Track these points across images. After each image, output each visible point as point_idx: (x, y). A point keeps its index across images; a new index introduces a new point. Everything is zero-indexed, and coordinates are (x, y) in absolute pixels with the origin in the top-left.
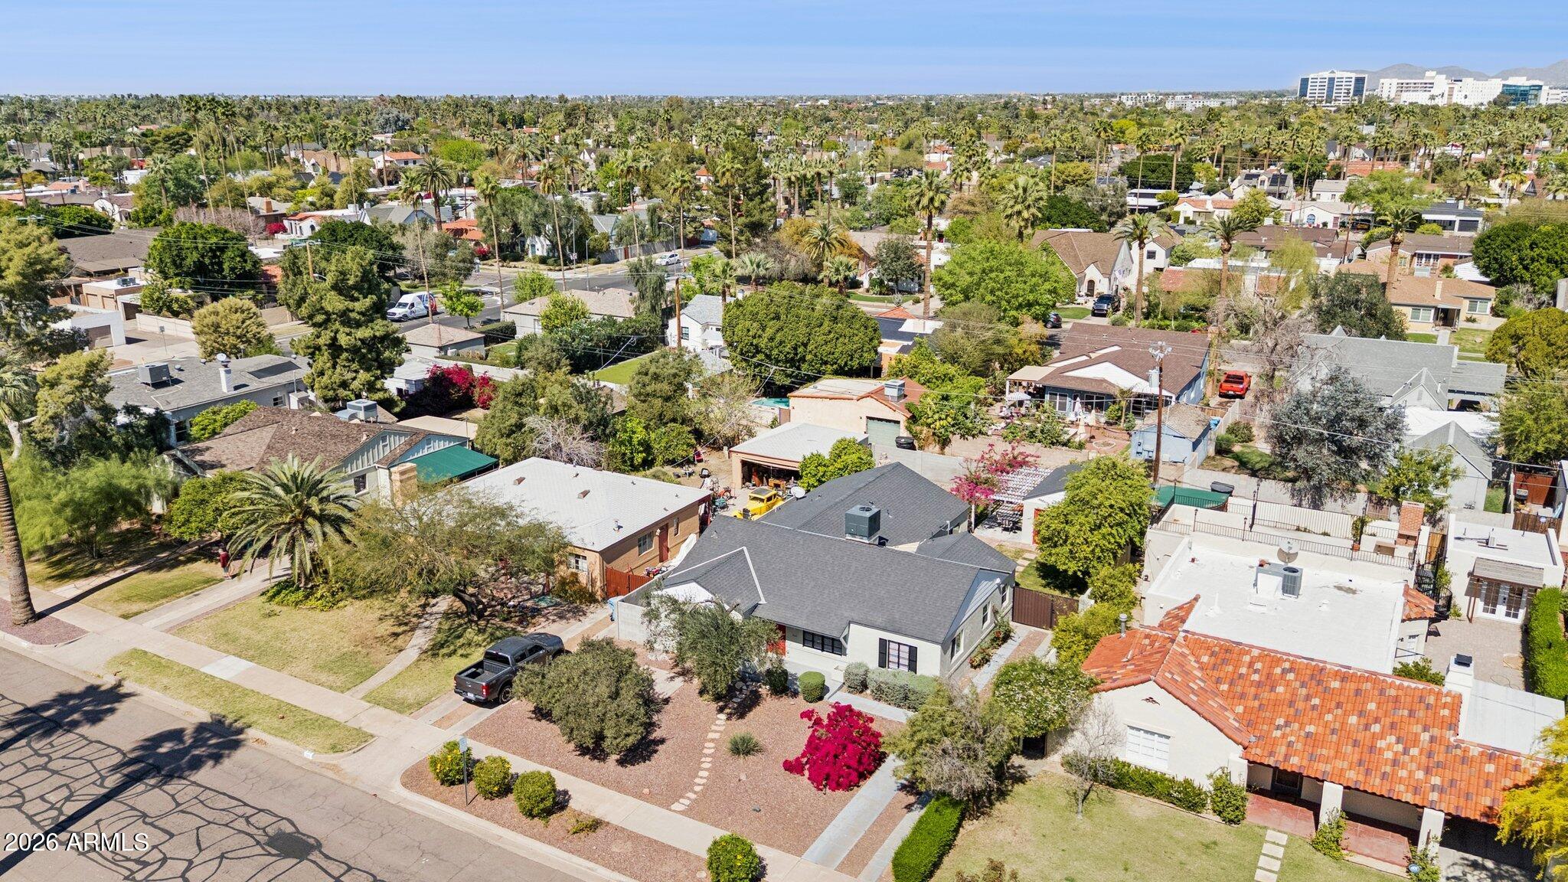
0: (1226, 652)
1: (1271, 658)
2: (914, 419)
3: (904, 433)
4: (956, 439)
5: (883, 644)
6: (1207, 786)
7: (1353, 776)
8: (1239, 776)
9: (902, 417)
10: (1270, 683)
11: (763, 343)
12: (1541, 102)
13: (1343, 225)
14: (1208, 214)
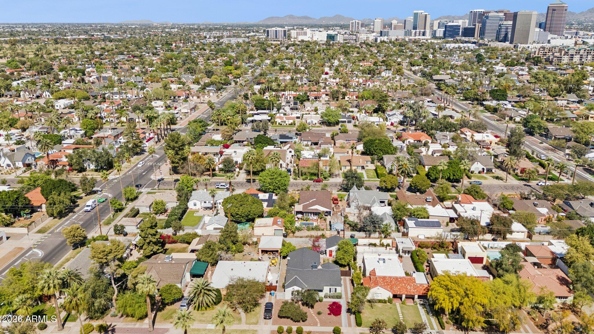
0: (384, 278)
1: (390, 277)
2: (286, 229)
3: (284, 232)
4: (297, 232)
5: (330, 289)
6: (387, 299)
7: (406, 293)
8: (391, 296)
9: (283, 229)
10: (391, 282)
11: (239, 213)
12: (338, 40)
13: (320, 123)
14: (285, 122)
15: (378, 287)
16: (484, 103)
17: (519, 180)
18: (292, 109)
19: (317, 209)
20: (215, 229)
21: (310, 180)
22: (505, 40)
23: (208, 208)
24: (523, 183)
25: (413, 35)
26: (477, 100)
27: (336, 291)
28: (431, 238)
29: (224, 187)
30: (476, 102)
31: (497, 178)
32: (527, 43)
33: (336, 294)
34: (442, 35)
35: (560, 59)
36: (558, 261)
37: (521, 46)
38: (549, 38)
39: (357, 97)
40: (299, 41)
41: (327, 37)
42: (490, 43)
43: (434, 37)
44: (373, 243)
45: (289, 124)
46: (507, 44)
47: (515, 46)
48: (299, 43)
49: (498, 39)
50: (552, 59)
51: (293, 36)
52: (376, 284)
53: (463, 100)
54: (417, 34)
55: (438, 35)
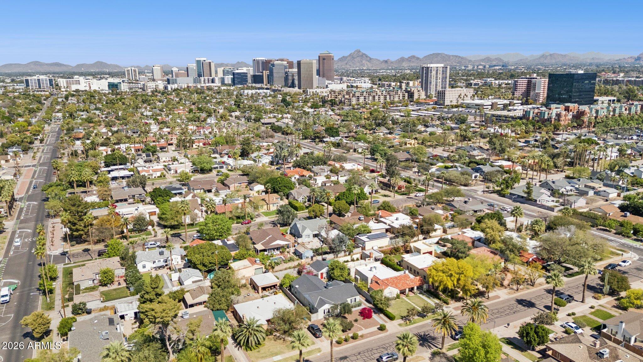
0: (387, 280)
1: (391, 278)
3: (264, 270)
4: (276, 267)
5: (351, 300)
6: (396, 296)
7: (408, 287)
8: (399, 293)
9: (263, 266)
10: (394, 281)
12: (122, 88)
13: (192, 172)
14: (152, 175)
15: (389, 287)
16: (325, 140)
17: (401, 195)
18: (145, 162)
19: (278, 244)
20: (193, 282)
21: (237, 223)
22: (293, 86)
23: (161, 267)
24: (405, 197)
25: (202, 82)
26: (318, 137)
27: (355, 301)
28: (383, 247)
29: (154, 246)
30: (317, 140)
31: (385, 196)
32: (312, 88)
33: (357, 303)
34: (230, 82)
35: (350, 100)
36: (476, 242)
37: (310, 91)
38: (326, 84)
39: (204, 144)
40: (74, 91)
41: (109, 86)
42: (283, 89)
43: (223, 83)
44: (346, 260)
45: (158, 177)
46: (296, 89)
47: (304, 91)
48: (75, 93)
49: (286, 85)
50: (344, 101)
51: (62, 85)
52: (387, 285)
53: (303, 139)
54: (206, 82)
55: (226, 82)
